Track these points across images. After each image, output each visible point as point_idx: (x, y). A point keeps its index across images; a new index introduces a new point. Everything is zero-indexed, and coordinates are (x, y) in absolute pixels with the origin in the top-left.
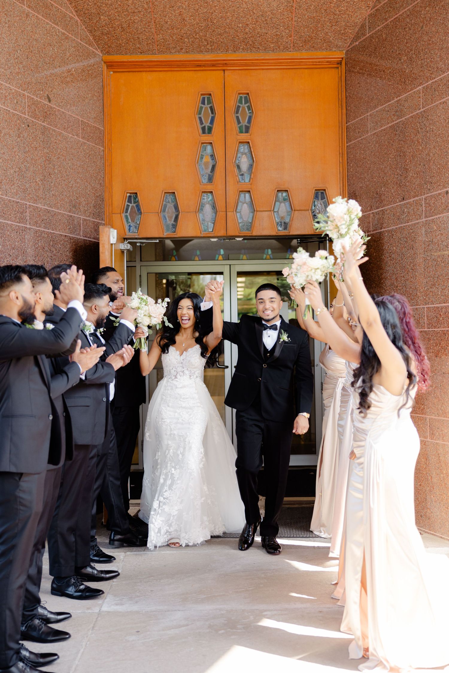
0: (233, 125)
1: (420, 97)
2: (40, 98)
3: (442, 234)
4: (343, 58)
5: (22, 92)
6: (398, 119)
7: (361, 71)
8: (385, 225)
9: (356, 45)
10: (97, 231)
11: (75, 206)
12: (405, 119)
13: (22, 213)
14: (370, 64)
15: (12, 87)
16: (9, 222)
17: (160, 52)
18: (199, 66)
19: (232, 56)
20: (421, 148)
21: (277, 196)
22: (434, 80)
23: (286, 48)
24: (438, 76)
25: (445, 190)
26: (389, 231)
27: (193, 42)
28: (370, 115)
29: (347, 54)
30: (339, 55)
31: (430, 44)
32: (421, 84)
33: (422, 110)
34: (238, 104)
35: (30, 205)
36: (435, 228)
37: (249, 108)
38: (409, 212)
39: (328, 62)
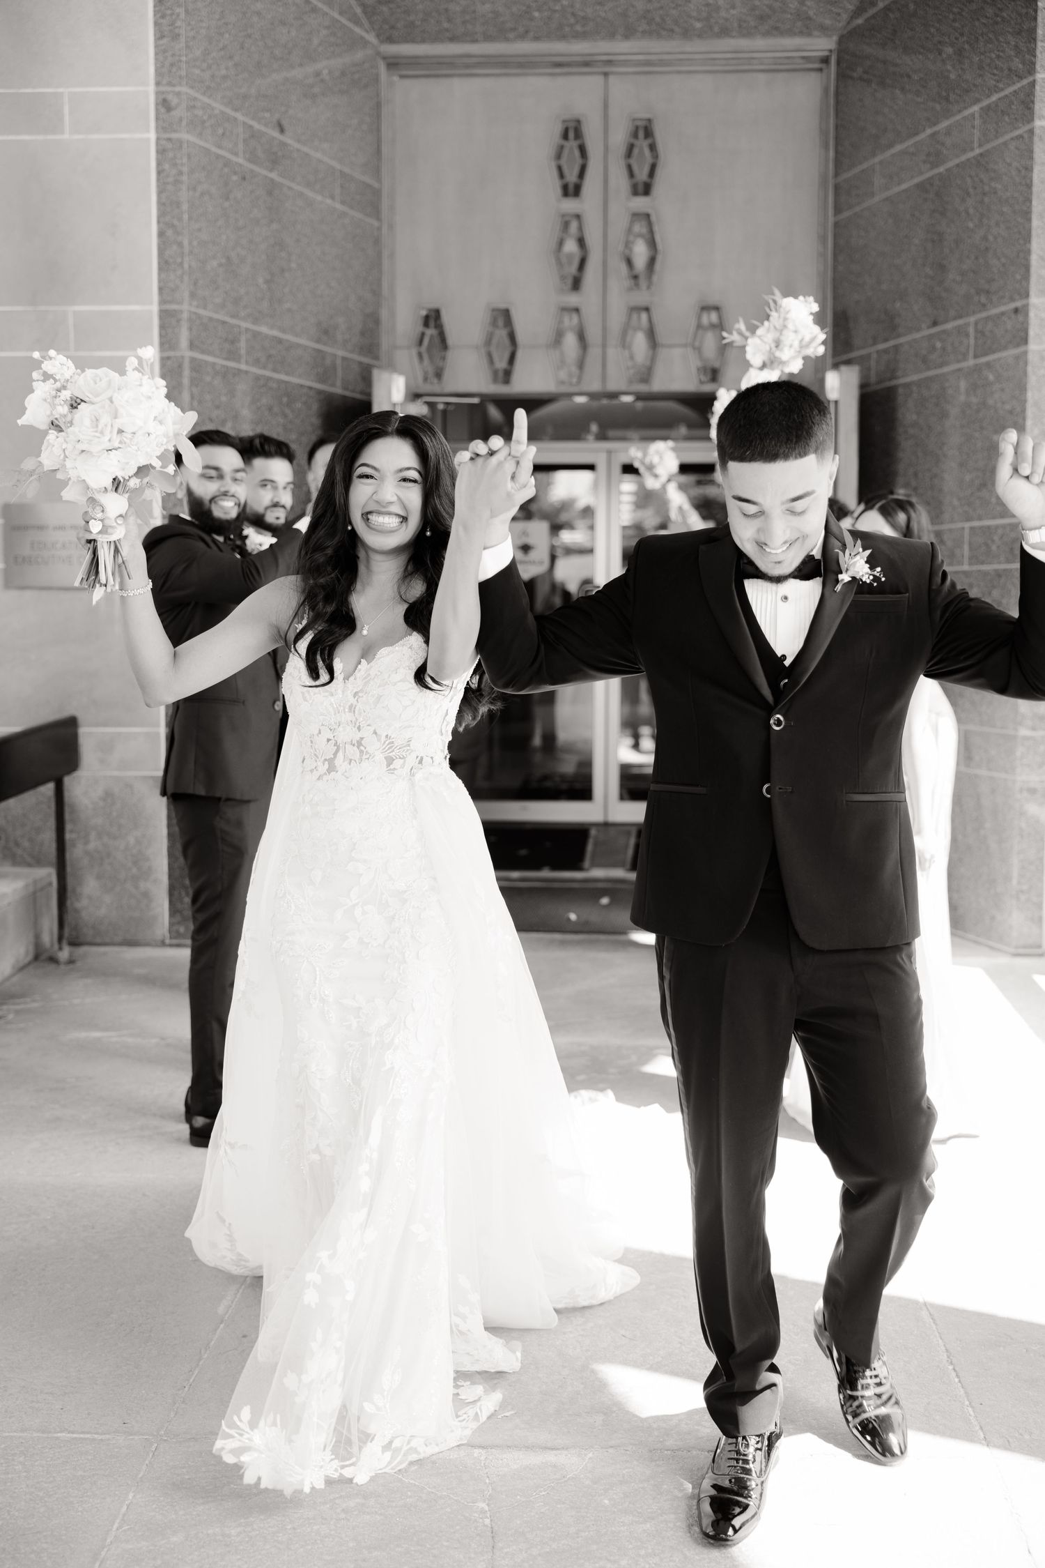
0: (620, 181)
1: (973, 127)
2: (266, 125)
3: (1003, 390)
4: (831, 51)
5: (233, 114)
6: (932, 169)
7: (865, 76)
8: (899, 373)
9: (859, 26)
10: (366, 379)
11: (326, 333)
12: (946, 170)
13: (233, 342)
14: (884, 62)
15: (215, 105)
16: (210, 359)
17: (488, 38)
18: (560, 65)
19: (621, 47)
20: (971, 225)
21: (699, 318)
22: (1002, 94)
23: (725, 32)
24: (1009, 85)
25: (1013, 305)
26: (907, 385)
27: (549, 18)
28: (881, 163)
29: (840, 42)
30: (823, 44)
31: (997, 23)
32: (978, 101)
33: (977, 151)
34: (632, 140)
35: (247, 330)
36: (991, 377)
37: (653, 147)
38: (944, 349)
39: (803, 58)
